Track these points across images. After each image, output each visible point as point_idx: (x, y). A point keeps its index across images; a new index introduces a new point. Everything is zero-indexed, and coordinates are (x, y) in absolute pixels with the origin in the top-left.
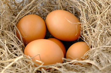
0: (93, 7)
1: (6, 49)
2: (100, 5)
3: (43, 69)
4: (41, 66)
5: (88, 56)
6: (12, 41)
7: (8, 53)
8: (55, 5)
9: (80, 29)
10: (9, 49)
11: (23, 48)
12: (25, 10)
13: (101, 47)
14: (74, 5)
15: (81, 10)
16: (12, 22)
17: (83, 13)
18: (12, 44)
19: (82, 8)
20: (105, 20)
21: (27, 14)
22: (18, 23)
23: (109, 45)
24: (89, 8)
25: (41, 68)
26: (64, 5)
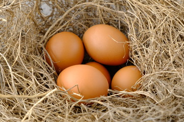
0: (144, 20)
1: (33, 80)
2: (154, 17)
3: (82, 104)
4: (80, 100)
5: (140, 84)
6: (41, 67)
7: (37, 85)
8: (95, 18)
9: (128, 50)
10: (38, 80)
11: (56, 77)
12: (56, 25)
13: (157, 73)
14: (120, 17)
15: (128, 23)
16: (39, 43)
17: (131, 27)
18: (41, 72)
19: (130, 20)
20: (161, 37)
21: (59, 32)
22: (47, 43)
23: (168, 70)
24: (140, 21)
25: (80, 103)
26: (106, 18)
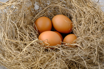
0: (80, 14)
1: (28, 36)
2: (84, 13)
3: (49, 48)
4: (48, 46)
5: (76, 42)
6: (32, 31)
7: (29, 38)
8: (58, 12)
9: (72, 27)
10: (30, 36)
11: (38, 36)
12: (40, 14)
13: (84, 37)
14: (69, 12)
15: (73, 15)
16: (32, 21)
17: (74, 17)
18: (32, 33)
19: (73, 14)
20: (87, 21)
21: (41, 17)
22: (35, 22)
23: (89, 36)
24: (78, 14)
26: (63, 12)
